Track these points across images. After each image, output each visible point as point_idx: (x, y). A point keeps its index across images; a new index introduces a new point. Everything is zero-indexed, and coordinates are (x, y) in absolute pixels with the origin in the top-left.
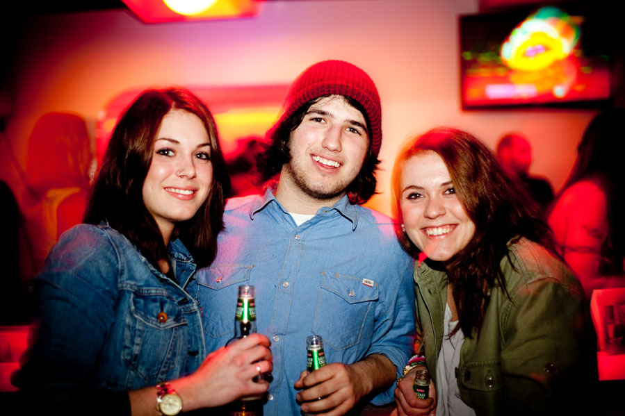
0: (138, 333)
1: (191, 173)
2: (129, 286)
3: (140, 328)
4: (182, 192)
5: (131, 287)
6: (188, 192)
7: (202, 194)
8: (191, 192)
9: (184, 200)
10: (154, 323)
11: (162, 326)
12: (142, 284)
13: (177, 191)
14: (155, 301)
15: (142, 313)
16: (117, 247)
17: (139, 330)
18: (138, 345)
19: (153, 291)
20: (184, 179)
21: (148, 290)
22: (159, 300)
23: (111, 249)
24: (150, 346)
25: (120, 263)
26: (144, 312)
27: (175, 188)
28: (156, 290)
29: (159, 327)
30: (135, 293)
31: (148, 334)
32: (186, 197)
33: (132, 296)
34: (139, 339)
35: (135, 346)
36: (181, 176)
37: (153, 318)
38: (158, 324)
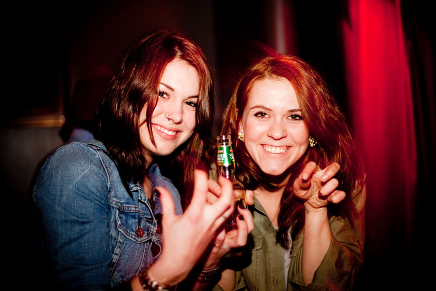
0: (118, 244)
1: (178, 119)
2: (114, 203)
3: (121, 240)
4: (166, 131)
5: (116, 205)
6: (171, 133)
7: (183, 137)
8: (174, 133)
9: (166, 139)
10: (133, 237)
11: (139, 240)
12: (123, 201)
13: (162, 129)
14: (134, 217)
15: (124, 228)
16: (107, 168)
17: (120, 242)
18: (117, 254)
19: (133, 209)
20: (171, 121)
21: (128, 207)
22: (137, 216)
23: (102, 169)
24: (127, 257)
25: (109, 182)
26: (126, 227)
27: (161, 126)
28: (136, 208)
29: (137, 240)
30: (119, 210)
31: (127, 246)
32: (169, 137)
33: (117, 212)
34: (119, 249)
35: (113, 255)
36: (168, 118)
37: (133, 233)
38: (137, 238)
